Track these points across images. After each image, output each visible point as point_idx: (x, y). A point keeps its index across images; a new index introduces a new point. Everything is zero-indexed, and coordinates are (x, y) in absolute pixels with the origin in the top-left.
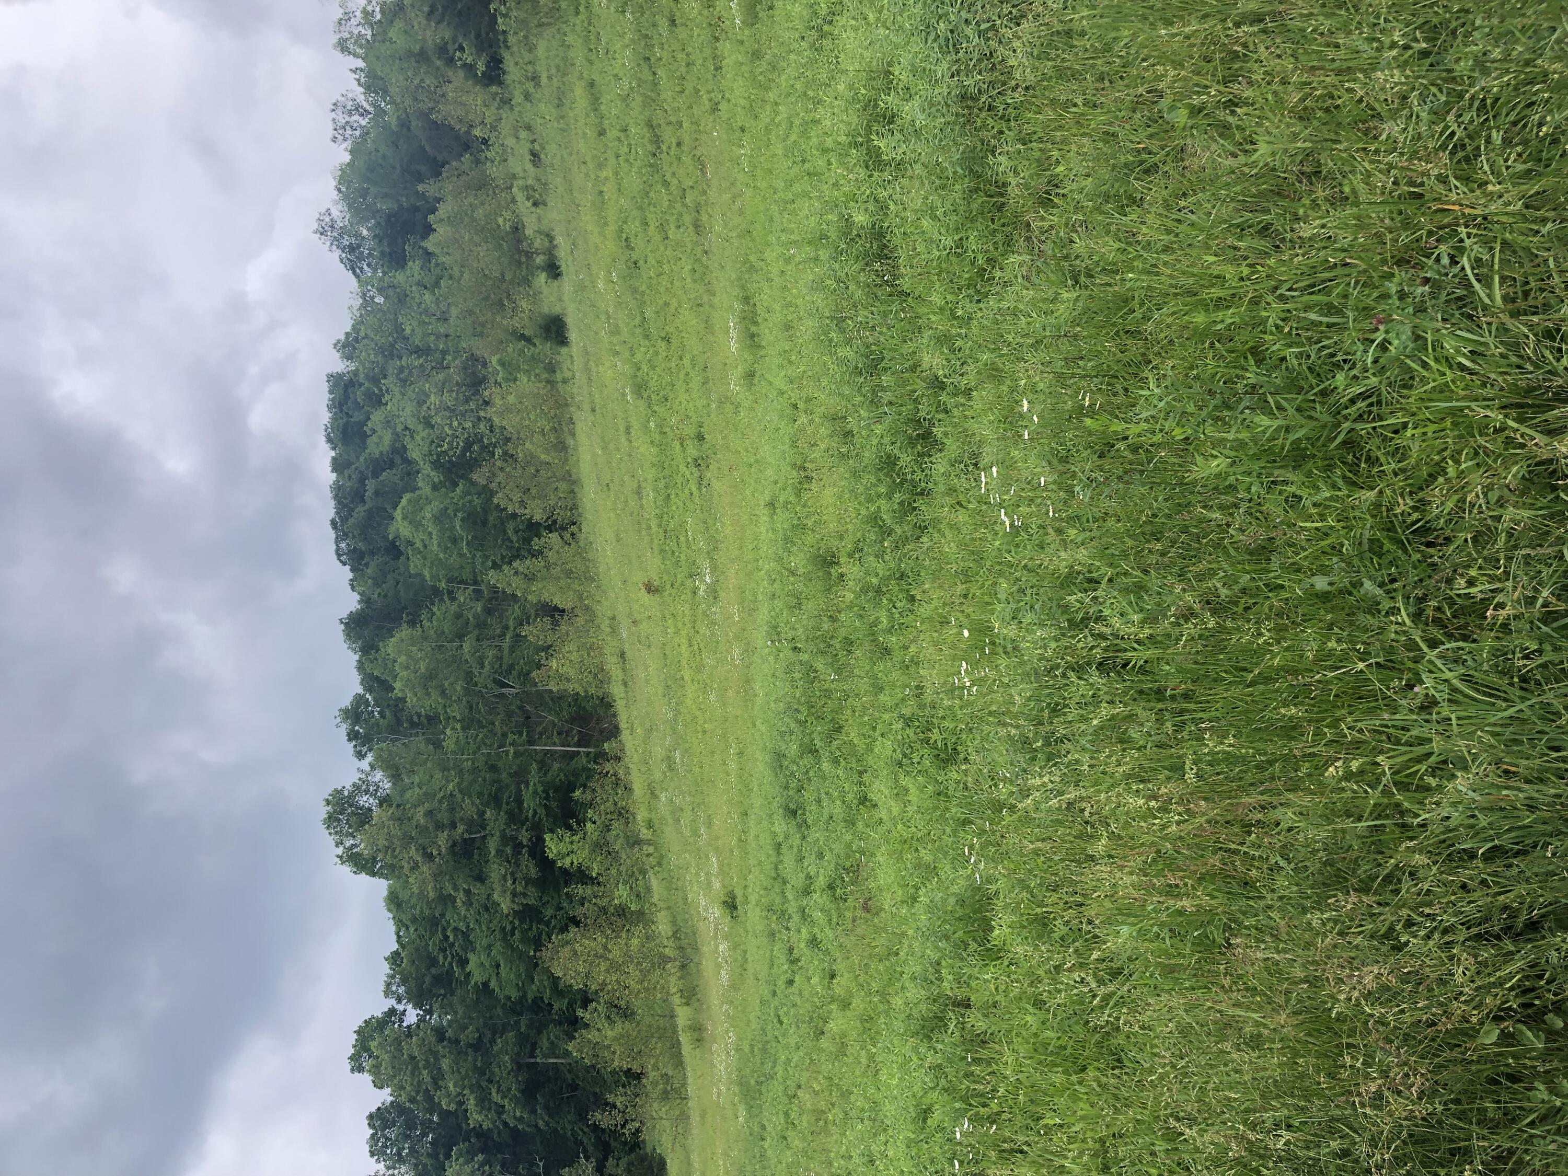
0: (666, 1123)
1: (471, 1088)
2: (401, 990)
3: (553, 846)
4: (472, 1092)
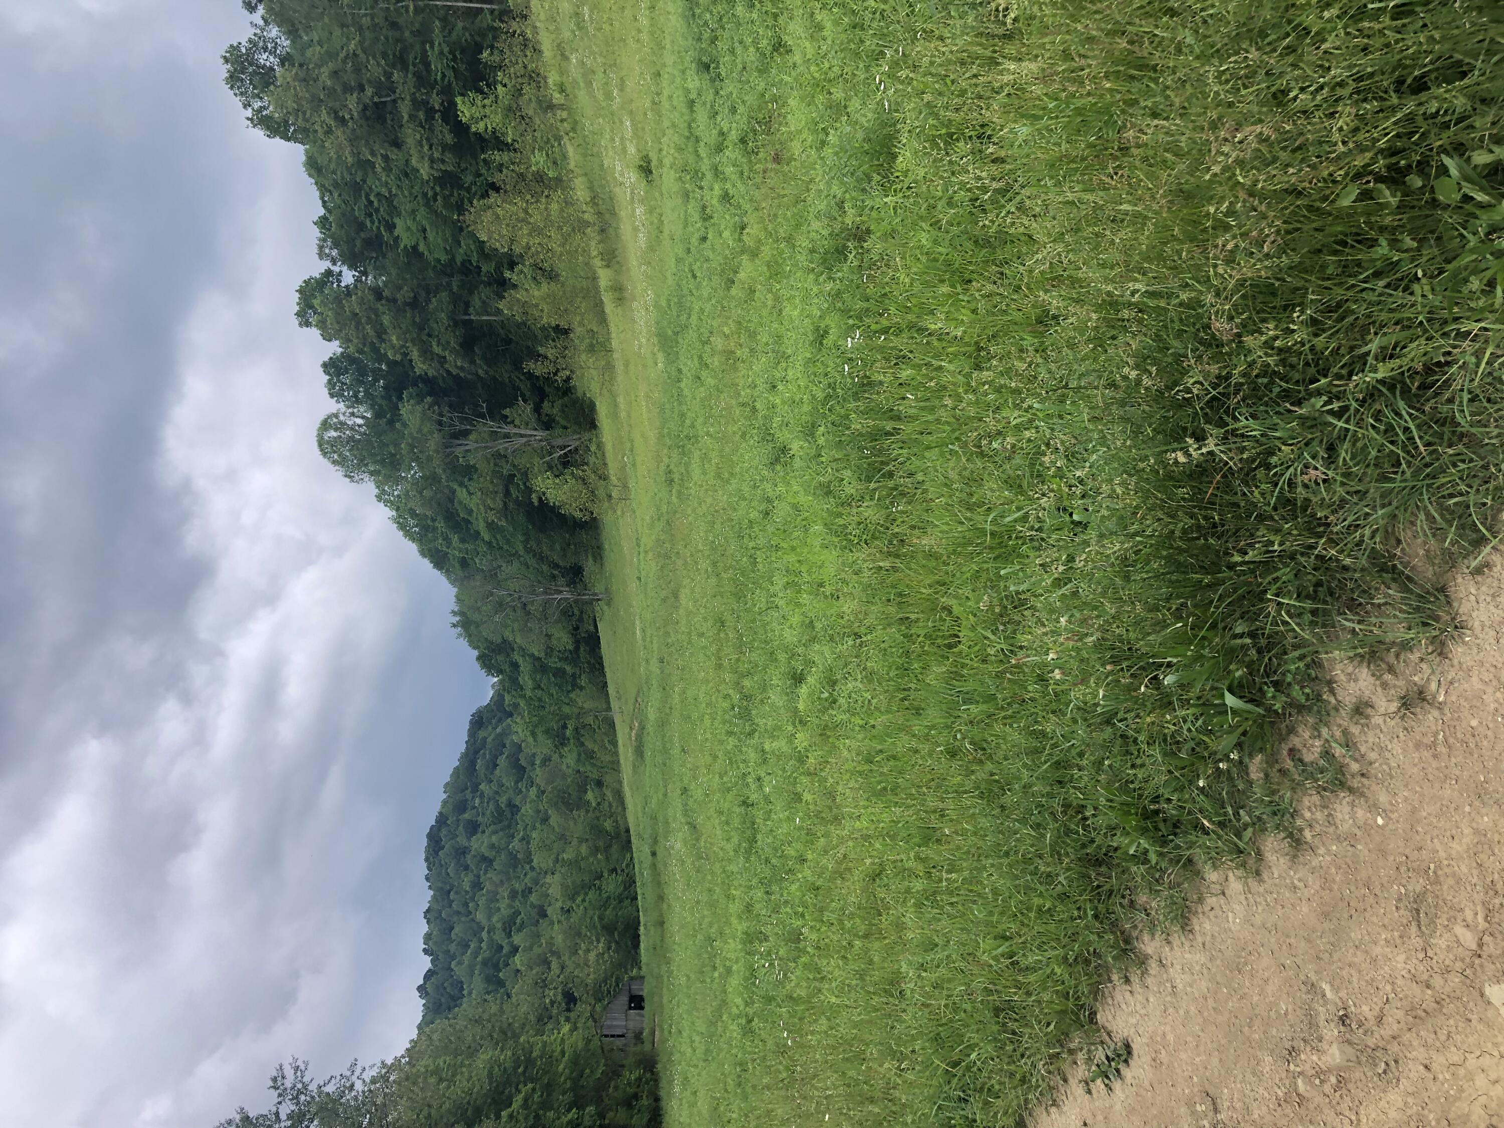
0: (594, 373)
1: (413, 341)
2: (335, 253)
3: (466, 110)
4: (414, 344)
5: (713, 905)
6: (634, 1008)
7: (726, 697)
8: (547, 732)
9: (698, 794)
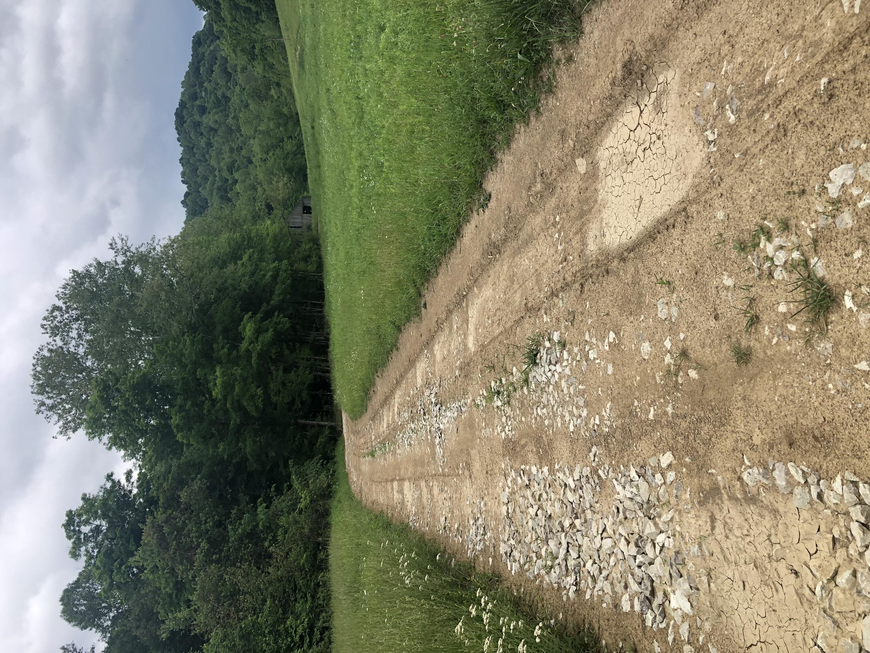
5: (344, 153)
6: (306, 213)
7: (349, 35)
8: (243, 50)
9: (334, 92)
